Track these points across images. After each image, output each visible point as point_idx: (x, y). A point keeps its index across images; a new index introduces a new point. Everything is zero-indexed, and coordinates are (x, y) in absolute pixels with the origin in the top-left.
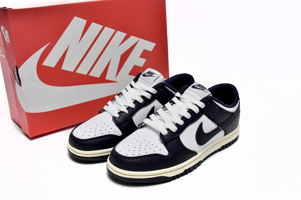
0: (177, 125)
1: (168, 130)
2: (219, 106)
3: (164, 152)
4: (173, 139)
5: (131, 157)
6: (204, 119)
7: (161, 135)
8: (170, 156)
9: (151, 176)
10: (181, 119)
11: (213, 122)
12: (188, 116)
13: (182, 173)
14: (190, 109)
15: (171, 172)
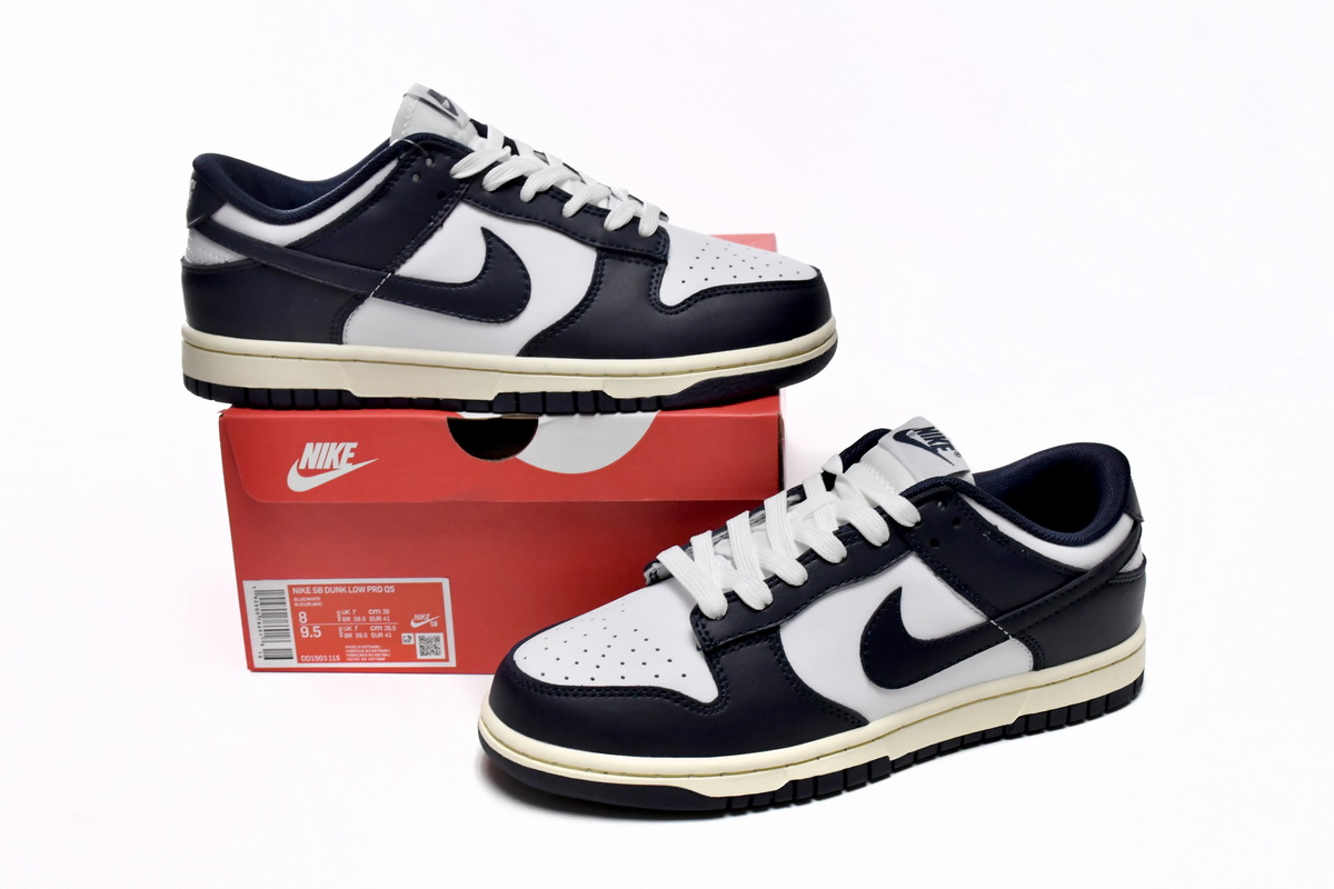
0: (774, 581)
1: (732, 597)
2: (996, 527)
3: (702, 687)
4: (748, 640)
5: (556, 687)
6: (912, 575)
7: (697, 614)
8: (722, 708)
9: (624, 777)
10: (800, 560)
11: (960, 596)
12: (833, 551)
13: (773, 793)
14: (850, 525)
15: (721, 775)
